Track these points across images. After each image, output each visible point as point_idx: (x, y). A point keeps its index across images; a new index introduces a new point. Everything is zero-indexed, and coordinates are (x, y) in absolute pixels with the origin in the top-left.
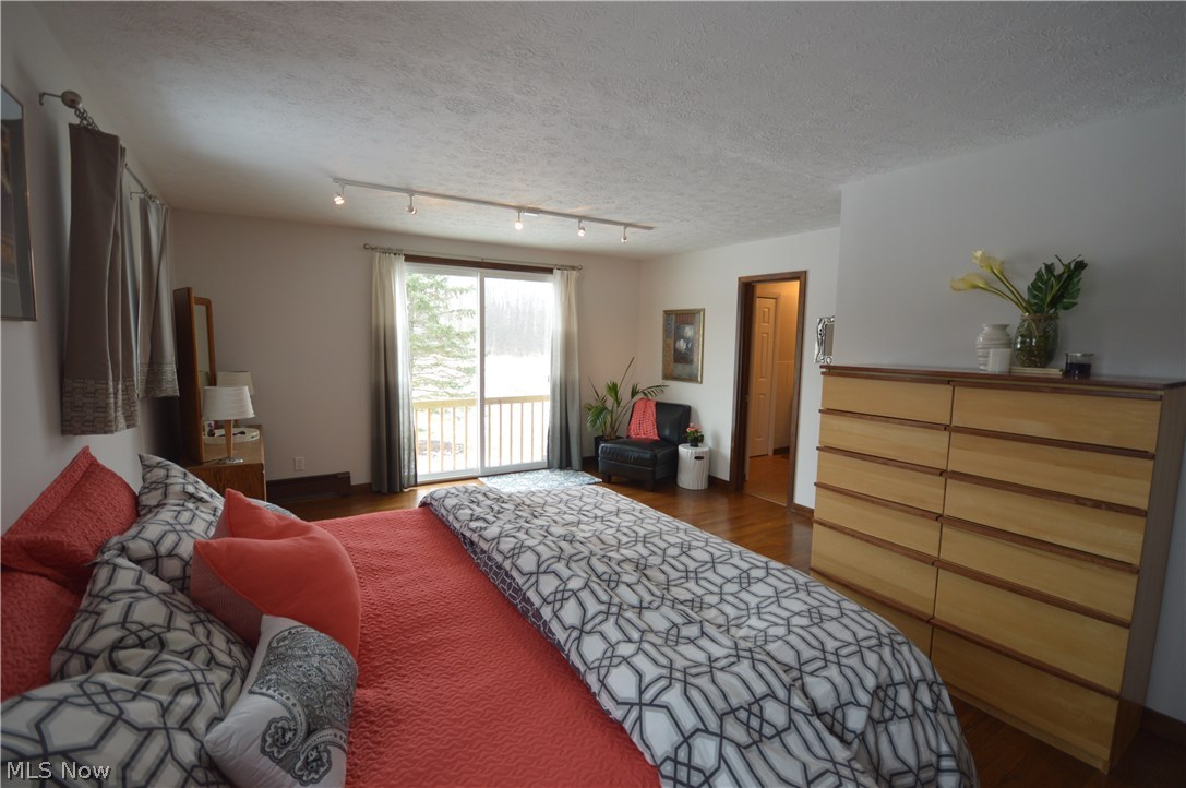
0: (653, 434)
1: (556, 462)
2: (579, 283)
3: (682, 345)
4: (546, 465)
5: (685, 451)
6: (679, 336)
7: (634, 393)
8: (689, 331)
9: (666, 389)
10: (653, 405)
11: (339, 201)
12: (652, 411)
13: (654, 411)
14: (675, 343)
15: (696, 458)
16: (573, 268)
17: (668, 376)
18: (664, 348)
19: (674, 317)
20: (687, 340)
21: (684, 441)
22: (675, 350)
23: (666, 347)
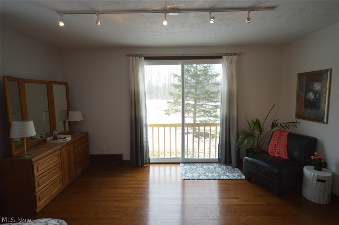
0: (284, 155)
1: (223, 160)
2: (238, 62)
3: (311, 96)
4: (218, 161)
5: (309, 172)
6: (309, 89)
7: (274, 125)
8: (317, 86)
9: (298, 125)
10: (286, 135)
11: (62, 24)
12: (284, 139)
13: (286, 139)
14: (306, 94)
15: (318, 180)
16: (235, 54)
17: (299, 116)
18: (297, 98)
19: (305, 77)
20: (315, 93)
21: (309, 163)
22: (306, 99)
23: (299, 97)
